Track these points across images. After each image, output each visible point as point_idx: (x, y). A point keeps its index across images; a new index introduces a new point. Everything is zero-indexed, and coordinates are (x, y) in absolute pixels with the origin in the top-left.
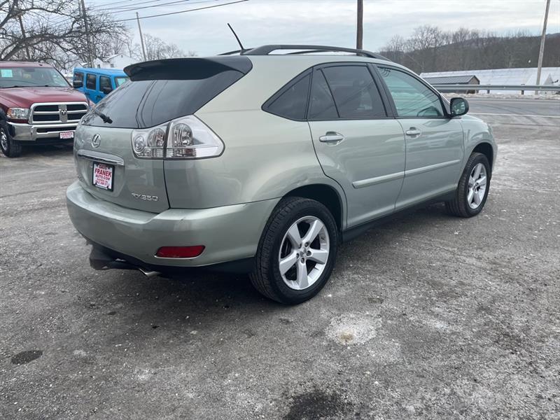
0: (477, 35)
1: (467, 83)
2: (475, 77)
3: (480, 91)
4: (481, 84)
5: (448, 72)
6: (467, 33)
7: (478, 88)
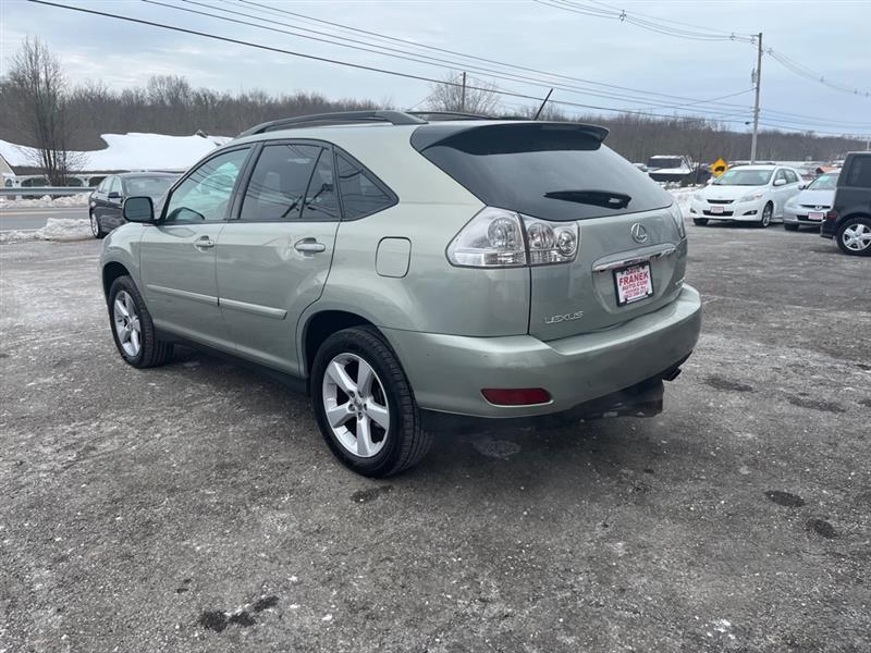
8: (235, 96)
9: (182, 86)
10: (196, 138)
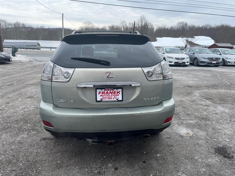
0: (24, 25)
1: (36, 46)
2: (38, 43)
3: (41, 49)
4: (41, 46)
5: (18, 40)
6: (20, 24)
7: (40, 48)
8: (200, 26)
9: (186, 24)
10: (181, 38)
